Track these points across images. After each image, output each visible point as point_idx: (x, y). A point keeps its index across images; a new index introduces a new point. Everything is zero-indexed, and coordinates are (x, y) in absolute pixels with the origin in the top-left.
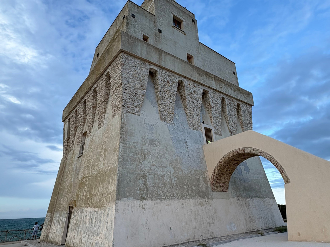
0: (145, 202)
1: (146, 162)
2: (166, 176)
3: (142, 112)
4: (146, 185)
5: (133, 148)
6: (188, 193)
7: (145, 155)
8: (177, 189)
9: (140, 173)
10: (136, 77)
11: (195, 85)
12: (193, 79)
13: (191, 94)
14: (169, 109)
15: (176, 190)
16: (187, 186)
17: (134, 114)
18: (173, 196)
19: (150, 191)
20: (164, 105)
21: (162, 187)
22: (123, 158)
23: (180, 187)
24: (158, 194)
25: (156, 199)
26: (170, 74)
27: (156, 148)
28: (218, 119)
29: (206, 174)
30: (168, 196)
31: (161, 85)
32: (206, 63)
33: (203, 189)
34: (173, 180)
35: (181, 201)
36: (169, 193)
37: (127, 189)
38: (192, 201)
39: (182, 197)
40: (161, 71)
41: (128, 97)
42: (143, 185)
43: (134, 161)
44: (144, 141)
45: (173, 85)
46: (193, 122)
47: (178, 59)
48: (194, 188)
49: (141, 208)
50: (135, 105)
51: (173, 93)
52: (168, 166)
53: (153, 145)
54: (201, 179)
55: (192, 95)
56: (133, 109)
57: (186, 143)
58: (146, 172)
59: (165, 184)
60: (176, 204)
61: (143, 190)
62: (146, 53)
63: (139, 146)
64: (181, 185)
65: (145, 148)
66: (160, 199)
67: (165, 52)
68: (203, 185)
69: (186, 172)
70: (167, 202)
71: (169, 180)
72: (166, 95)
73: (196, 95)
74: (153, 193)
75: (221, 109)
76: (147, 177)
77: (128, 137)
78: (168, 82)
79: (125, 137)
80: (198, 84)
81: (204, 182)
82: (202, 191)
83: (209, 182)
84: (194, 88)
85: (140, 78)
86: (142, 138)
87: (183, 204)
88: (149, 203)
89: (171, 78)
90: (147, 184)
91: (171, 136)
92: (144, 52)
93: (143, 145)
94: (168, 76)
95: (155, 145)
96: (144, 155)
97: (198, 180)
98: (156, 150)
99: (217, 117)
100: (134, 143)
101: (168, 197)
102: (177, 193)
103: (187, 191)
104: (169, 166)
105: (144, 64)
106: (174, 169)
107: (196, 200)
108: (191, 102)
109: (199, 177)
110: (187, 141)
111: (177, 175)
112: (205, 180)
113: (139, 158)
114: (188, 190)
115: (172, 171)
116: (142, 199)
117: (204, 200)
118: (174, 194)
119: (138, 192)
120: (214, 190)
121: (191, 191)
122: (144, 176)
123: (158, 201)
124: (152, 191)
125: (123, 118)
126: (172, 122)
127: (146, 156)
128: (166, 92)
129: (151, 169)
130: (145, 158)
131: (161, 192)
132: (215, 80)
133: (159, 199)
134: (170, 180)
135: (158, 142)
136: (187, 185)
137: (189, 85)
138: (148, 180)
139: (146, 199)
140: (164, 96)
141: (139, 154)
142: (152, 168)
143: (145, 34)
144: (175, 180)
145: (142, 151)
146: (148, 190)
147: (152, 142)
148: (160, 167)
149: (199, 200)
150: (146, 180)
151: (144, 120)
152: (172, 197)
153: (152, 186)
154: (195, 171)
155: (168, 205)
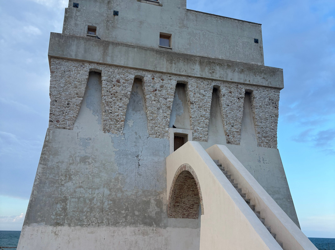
0: (59, 228)
1: (70, 184)
2: (95, 199)
3: (76, 125)
4: (64, 209)
5: (55, 168)
6: (126, 219)
7: (70, 175)
8: (110, 214)
9: (59, 196)
10: (70, 83)
11: (164, 77)
12: (158, 70)
13: (156, 90)
14: (118, 115)
15: (108, 215)
16: (126, 211)
17: (64, 128)
18: (101, 223)
19: (69, 216)
20: (110, 111)
21: (87, 212)
22: (41, 180)
23: (115, 211)
24: (79, 220)
25: (76, 225)
26: (121, 70)
27: (88, 166)
28: (204, 118)
29: (162, 196)
30: (93, 222)
31: (105, 87)
32: (196, 39)
33: (153, 214)
34: (106, 204)
35: (112, 228)
36: (97, 218)
37: (39, 214)
38: (129, 229)
39: (116, 224)
40: (107, 69)
41: (58, 110)
42: (60, 209)
43: (54, 183)
44: (73, 160)
45: (126, 84)
46: (156, 128)
47: (134, 48)
48: (137, 213)
49: (53, 234)
50: (67, 117)
51: (125, 95)
52: (102, 187)
53: (85, 163)
54: (152, 201)
55: (157, 92)
56: (64, 122)
57: (137, 156)
58: (67, 195)
59: (92, 209)
60: (103, 232)
61: (60, 215)
62: (83, 52)
63: (64, 167)
64: (116, 210)
65: (72, 167)
66: (82, 225)
67: (113, 43)
68: (153, 210)
69: (129, 194)
70: (90, 229)
71: (99, 204)
72: (114, 98)
73: (164, 91)
74: (72, 219)
75: (210, 104)
76: (68, 201)
77: (51, 157)
78: (118, 81)
79: (46, 157)
80: (169, 75)
81: (156, 205)
82: (150, 217)
83: (166, 206)
84: (161, 81)
85: (75, 84)
86: (71, 156)
87: (114, 232)
88: (65, 229)
89: (122, 76)
90: (67, 208)
91: (115, 150)
92: (82, 50)
93: (70, 164)
94: (117, 75)
95: (87, 163)
96: (68, 176)
97: (148, 203)
98: (87, 169)
99: (201, 116)
100: (57, 163)
101: (94, 224)
102: (108, 219)
103: (125, 217)
104: (104, 187)
105: (81, 66)
106: (110, 190)
107: (136, 228)
108: (154, 102)
109: (150, 199)
110: (140, 153)
111: (114, 198)
112: (159, 203)
113: (61, 179)
114: (127, 215)
115: (107, 192)
116: (57, 224)
117: (151, 228)
118: (103, 220)
119: (53, 217)
120: (170, 216)
121: (131, 216)
122: (65, 200)
123: (78, 227)
124: (71, 216)
125: (49, 135)
126: (121, 132)
127: (72, 177)
128: (113, 95)
129: (75, 192)
130: (70, 179)
131: (84, 217)
132: (201, 63)
133: (80, 225)
134: (101, 203)
135: (93, 159)
136: (127, 209)
137: (153, 79)
138: (68, 204)
139: (62, 225)
140: (111, 100)
141: (62, 175)
142: (78, 190)
143: (91, 25)
144: (108, 204)
145: (67, 170)
146: (66, 215)
147: (84, 160)
148: (89, 189)
149: (142, 228)
150: (66, 204)
151: (78, 134)
152: (99, 224)
153: (73, 211)
154: (144, 192)
155: (92, 233)
